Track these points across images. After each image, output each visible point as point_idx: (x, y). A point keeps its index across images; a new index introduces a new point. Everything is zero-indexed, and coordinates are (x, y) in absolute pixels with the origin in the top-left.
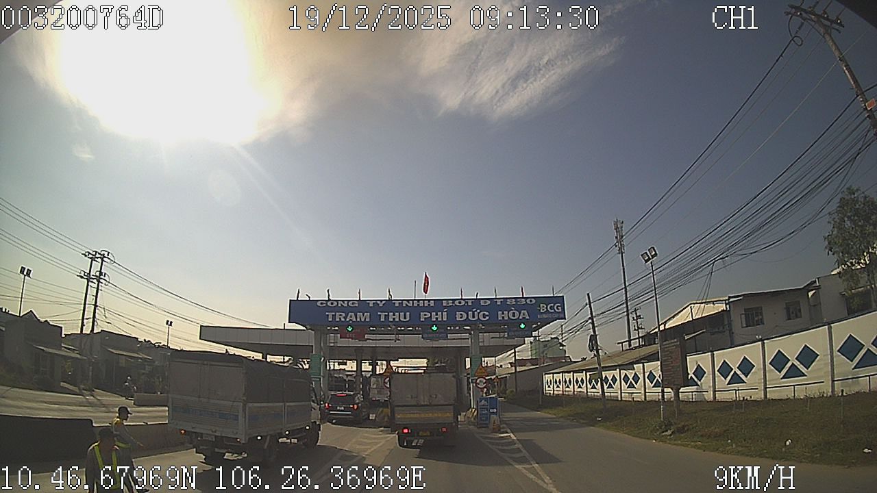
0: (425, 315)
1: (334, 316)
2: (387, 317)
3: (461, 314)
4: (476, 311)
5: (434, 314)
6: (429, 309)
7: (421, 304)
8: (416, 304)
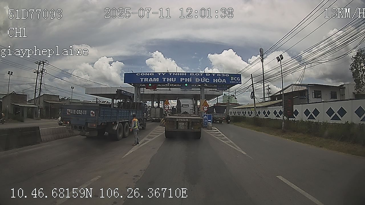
0: (182, 79)
1: (143, 80)
2: (166, 80)
3: (198, 79)
4: (204, 78)
5: (186, 79)
6: (184, 77)
7: (181, 74)
8: (178, 74)
